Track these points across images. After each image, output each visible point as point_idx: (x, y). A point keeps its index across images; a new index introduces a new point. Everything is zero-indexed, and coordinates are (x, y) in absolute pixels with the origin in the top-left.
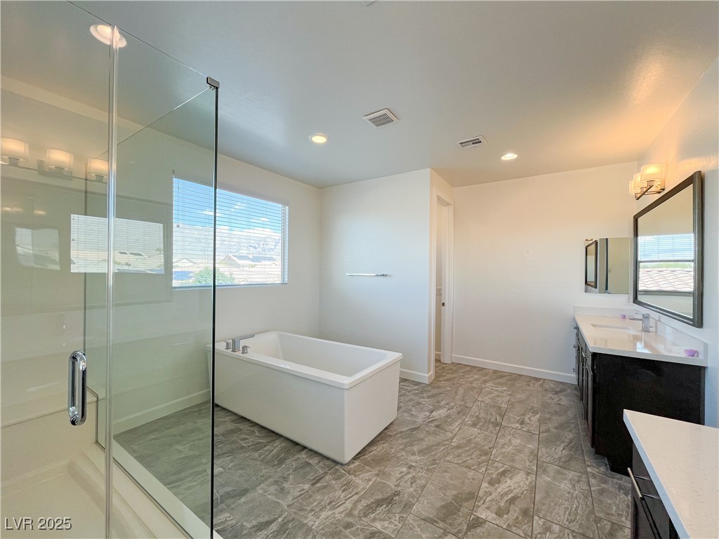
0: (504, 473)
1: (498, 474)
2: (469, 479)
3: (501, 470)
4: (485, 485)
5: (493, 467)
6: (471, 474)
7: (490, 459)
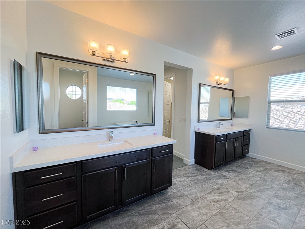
0: (217, 201)
1: (220, 202)
2: (237, 204)
3: (218, 203)
4: (230, 200)
5: (221, 205)
6: (235, 206)
7: (221, 209)
